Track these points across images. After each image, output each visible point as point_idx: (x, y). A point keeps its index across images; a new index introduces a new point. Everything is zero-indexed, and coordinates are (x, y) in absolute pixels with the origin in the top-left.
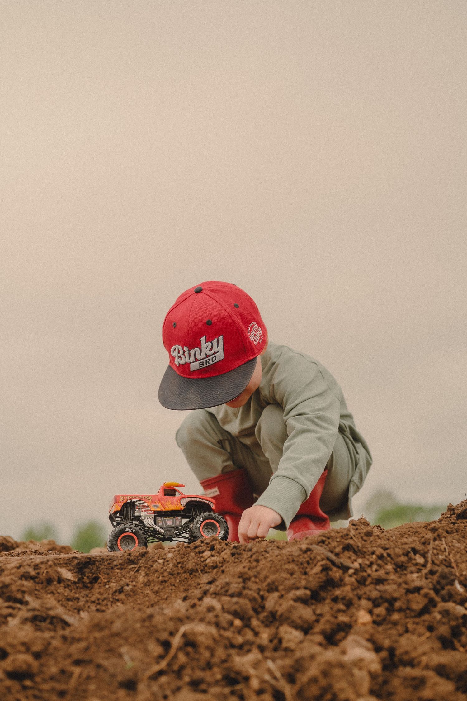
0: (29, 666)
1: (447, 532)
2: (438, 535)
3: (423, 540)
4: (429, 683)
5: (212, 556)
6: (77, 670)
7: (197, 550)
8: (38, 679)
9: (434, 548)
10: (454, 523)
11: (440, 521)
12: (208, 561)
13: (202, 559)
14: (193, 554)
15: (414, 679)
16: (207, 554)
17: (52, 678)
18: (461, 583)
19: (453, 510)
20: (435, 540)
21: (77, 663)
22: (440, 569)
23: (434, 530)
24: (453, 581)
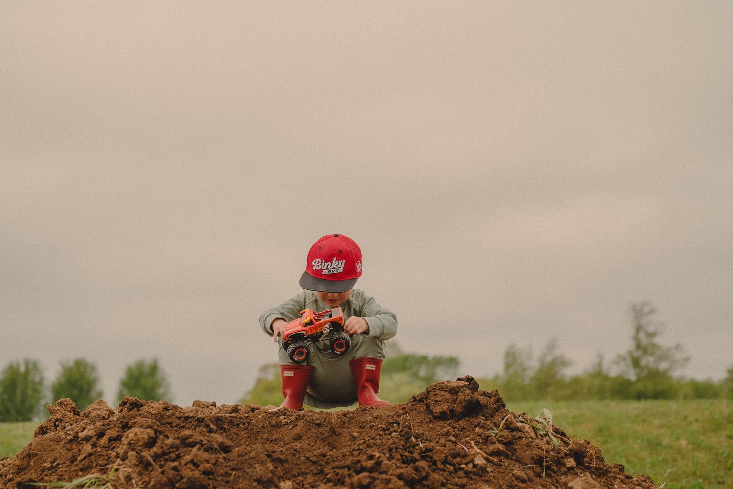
0: (212, 469)
1: (411, 410)
2: (406, 412)
3: (398, 414)
4: (393, 481)
5: (285, 418)
6: (234, 473)
7: (277, 415)
8: (215, 475)
9: (403, 419)
10: (414, 405)
11: (407, 404)
12: (283, 421)
13: (280, 420)
14: (274, 417)
15: (386, 479)
16: (282, 417)
17: (222, 475)
18: (415, 437)
19: (415, 397)
20: (404, 414)
21: (233, 470)
22: (405, 429)
23: (404, 409)
24: (411, 436)
